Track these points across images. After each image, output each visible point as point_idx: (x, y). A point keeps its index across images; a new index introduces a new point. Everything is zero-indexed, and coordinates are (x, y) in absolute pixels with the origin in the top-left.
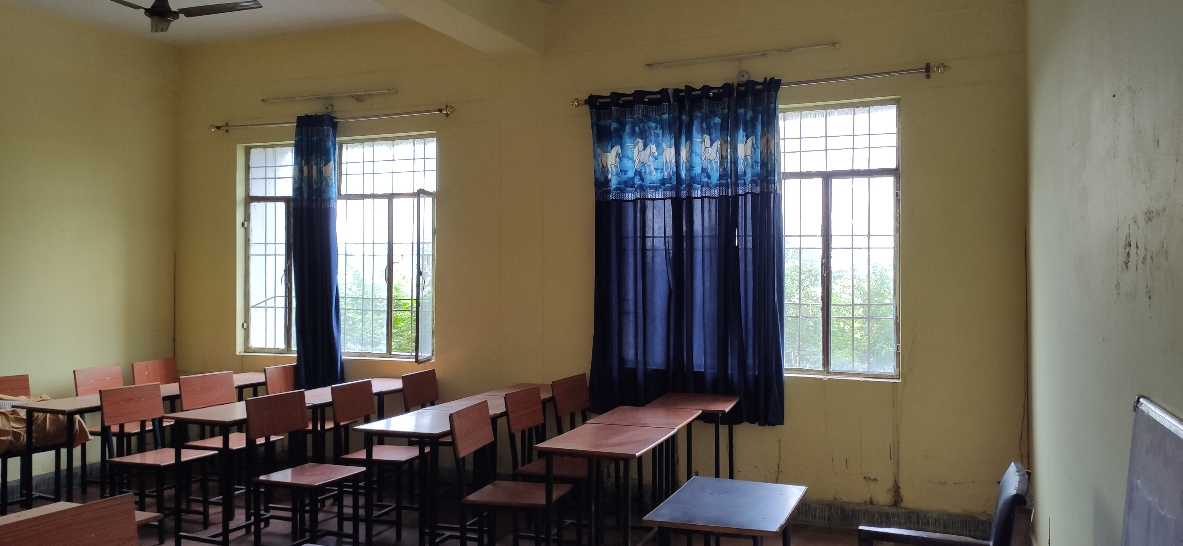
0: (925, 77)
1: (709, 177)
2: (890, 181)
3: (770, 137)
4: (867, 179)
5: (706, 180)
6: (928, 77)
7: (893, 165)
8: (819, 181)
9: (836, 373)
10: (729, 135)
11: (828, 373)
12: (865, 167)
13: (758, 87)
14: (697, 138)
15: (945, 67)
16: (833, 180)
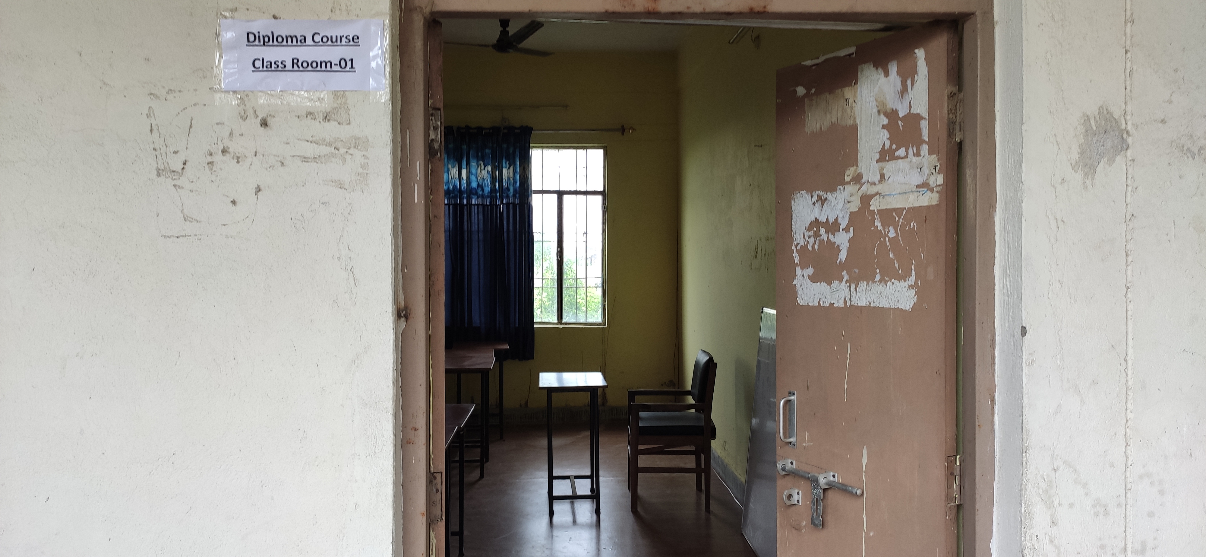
0: (621, 135)
1: (483, 190)
2: (599, 198)
3: (526, 166)
4: (585, 196)
5: (481, 193)
6: (623, 134)
7: (601, 189)
8: (555, 196)
9: (566, 324)
10: (497, 161)
11: (562, 324)
12: (583, 189)
13: (516, 131)
14: (473, 164)
15: (633, 129)
16: (564, 196)
